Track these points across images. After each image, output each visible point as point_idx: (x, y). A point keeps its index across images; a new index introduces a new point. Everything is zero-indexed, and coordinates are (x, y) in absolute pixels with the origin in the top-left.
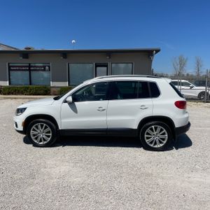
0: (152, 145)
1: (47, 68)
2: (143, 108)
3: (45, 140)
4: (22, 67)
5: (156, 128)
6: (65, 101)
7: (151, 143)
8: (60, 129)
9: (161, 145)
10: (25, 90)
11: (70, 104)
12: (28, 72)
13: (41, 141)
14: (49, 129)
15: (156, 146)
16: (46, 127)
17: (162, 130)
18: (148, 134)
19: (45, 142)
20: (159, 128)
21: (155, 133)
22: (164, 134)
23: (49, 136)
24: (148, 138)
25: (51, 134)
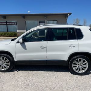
0: (77, 71)
1: (15, 23)
2: (72, 46)
3: (5, 68)
4: (3, 23)
5: (80, 60)
6: (18, 42)
7: (77, 70)
8: (15, 60)
9: (84, 71)
10: (5, 34)
11: (21, 44)
12: (6, 25)
13: (3, 68)
14: (8, 60)
15: (80, 72)
16: (6, 59)
17: (84, 61)
18: (74, 64)
19: (6, 69)
20: (82, 60)
21: (79, 63)
22: (86, 64)
23: (8, 65)
24: (74, 67)
25: (9, 64)
